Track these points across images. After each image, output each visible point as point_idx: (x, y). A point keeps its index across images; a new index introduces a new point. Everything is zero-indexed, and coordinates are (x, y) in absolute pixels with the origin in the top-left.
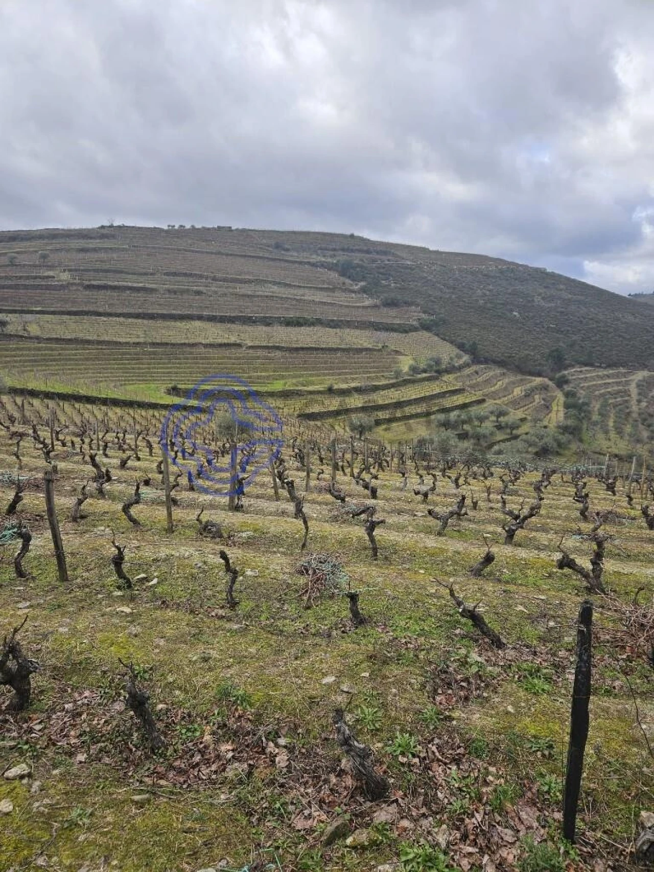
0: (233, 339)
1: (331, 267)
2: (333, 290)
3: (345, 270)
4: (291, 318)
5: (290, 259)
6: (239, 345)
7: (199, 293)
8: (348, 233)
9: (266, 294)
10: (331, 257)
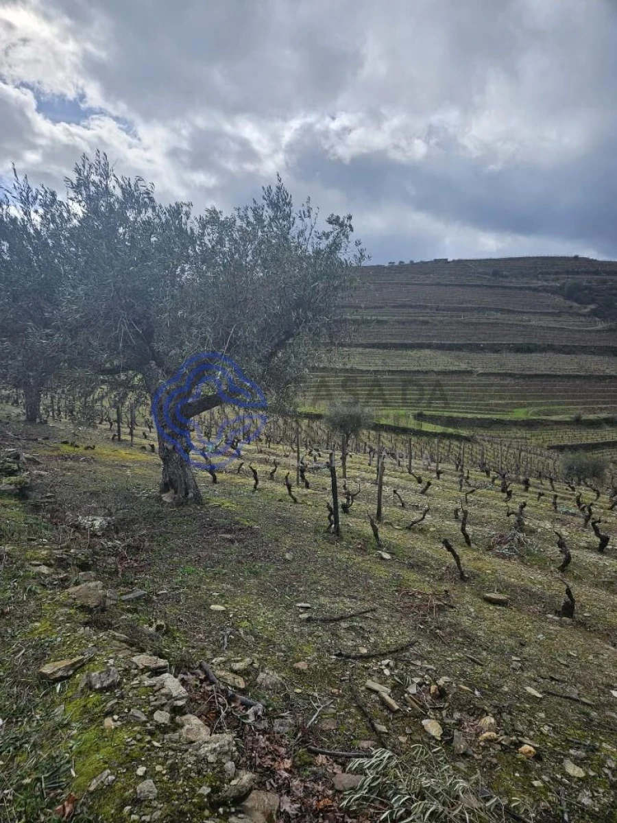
0: (463, 367)
1: (554, 291)
2: (559, 314)
3: (572, 294)
4: (522, 344)
5: (508, 285)
6: (470, 373)
7: (426, 323)
8: (572, 255)
9: (491, 321)
10: (553, 280)
